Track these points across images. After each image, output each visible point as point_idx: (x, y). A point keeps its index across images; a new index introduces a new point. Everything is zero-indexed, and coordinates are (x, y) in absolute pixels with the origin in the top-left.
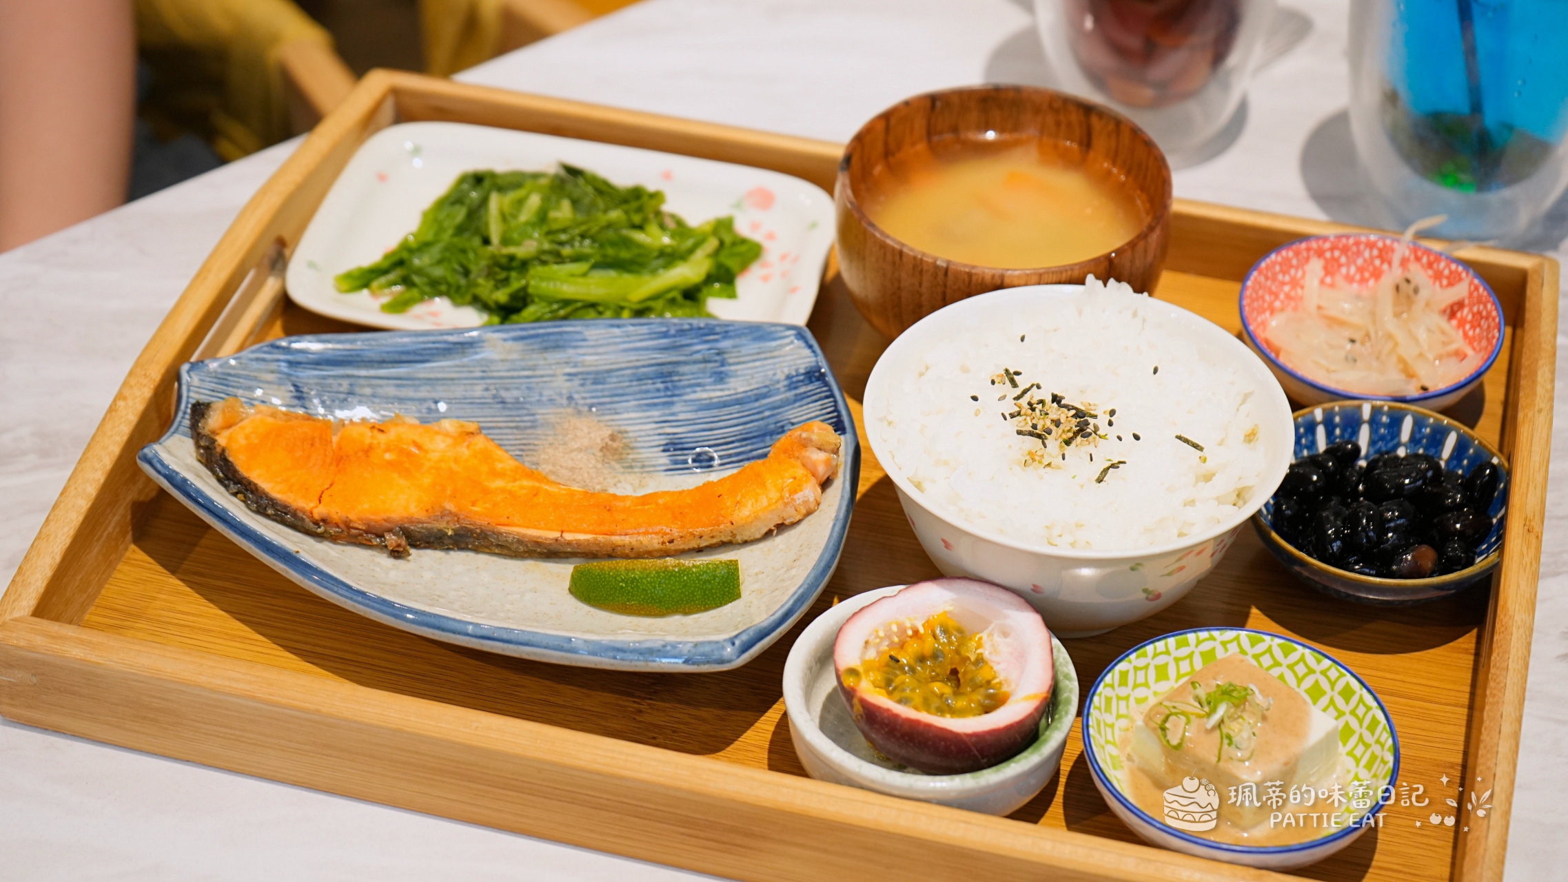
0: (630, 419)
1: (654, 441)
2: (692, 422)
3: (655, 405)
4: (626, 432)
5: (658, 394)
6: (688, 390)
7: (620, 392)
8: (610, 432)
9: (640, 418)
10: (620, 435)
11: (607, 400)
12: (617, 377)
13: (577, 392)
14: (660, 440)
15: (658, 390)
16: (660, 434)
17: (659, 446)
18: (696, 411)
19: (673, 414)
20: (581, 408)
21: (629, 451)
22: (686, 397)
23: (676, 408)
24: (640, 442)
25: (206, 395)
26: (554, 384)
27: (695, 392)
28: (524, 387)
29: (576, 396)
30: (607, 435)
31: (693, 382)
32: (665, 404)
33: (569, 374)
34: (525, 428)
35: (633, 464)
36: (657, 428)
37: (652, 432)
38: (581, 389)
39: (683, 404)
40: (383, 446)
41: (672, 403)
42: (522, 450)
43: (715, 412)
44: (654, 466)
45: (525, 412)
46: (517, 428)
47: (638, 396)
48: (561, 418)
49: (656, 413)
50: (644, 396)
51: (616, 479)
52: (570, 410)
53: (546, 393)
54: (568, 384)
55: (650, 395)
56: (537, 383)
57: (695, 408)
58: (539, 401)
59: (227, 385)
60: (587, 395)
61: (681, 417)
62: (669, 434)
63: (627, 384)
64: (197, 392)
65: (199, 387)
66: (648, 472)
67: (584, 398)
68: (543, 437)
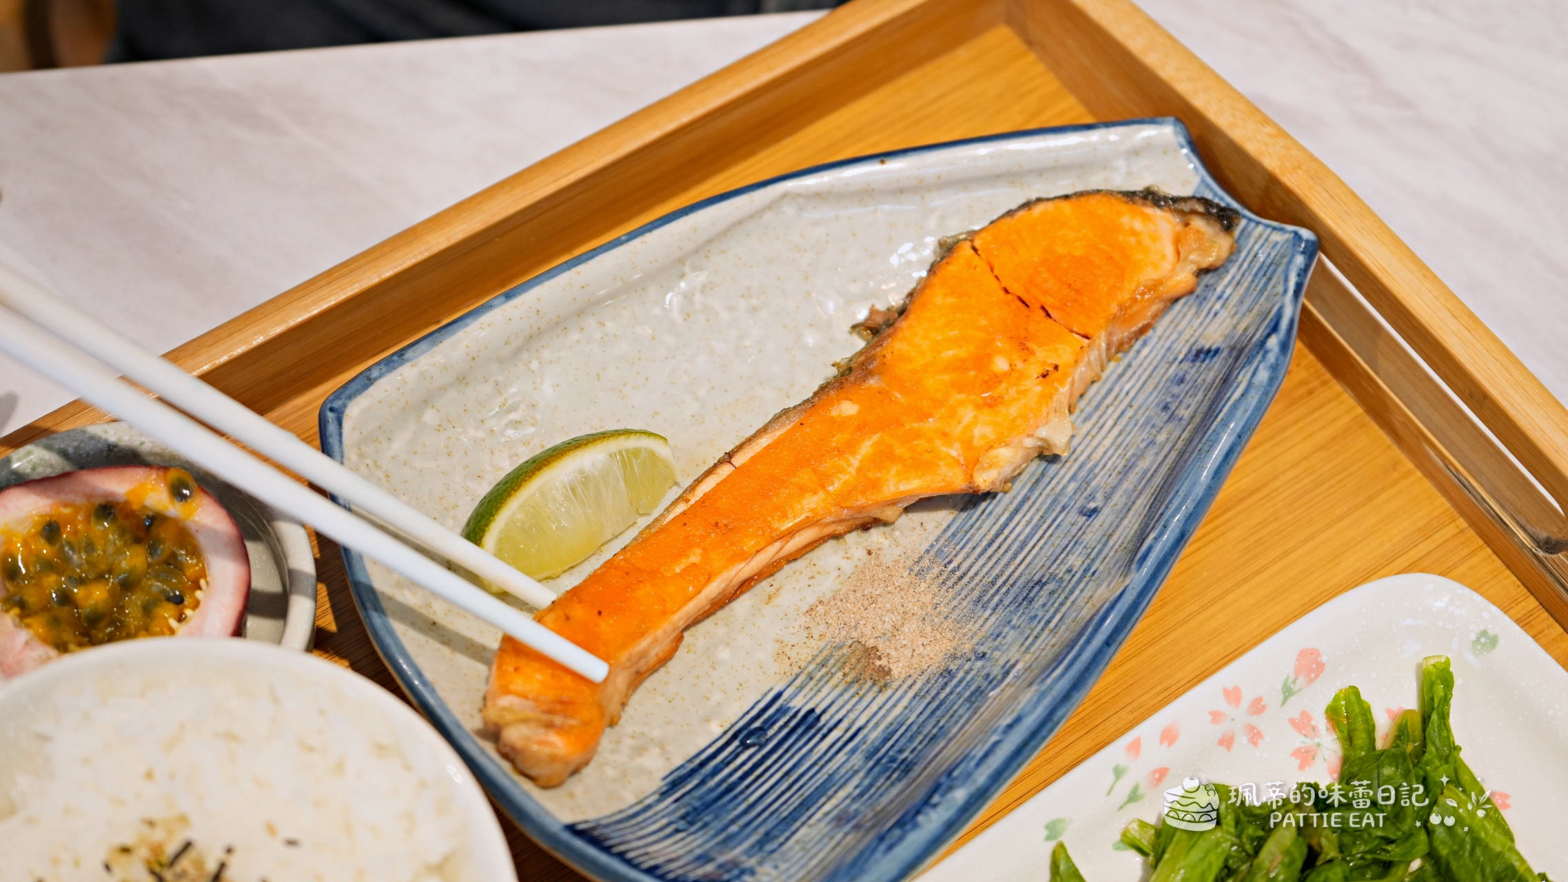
0: (895, 705)
1: (837, 712)
2: (822, 762)
3: (886, 740)
4: (880, 691)
5: (896, 748)
6: (867, 782)
7: (938, 713)
8: (895, 672)
9: (884, 716)
10: (882, 683)
11: (942, 696)
12: (961, 717)
13: (983, 667)
14: (832, 717)
15: (901, 751)
16: (840, 721)
17: (824, 712)
18: (830, 776)
19: (853, 751)
20: (958, 662)
21: (849, 679)
22: (861, 774)
23: (857, 759)
24: (853, 697)
25: (1253, 246)
26: (1015, 648)
27: (856, 787)
28: (1040, 614)
29: (979, 664)
30: (893, 667)
31: (872, 791)
32: (877, 750)
33: (1013, 666)
34: (985, 592)
35: (824, 670)
36: (853, 723)
37: (852, 716)
38: (985, 672)
39: (856, 768)
40: (1020, 365)
41: (868, 758)
42: (953, 571)
43: (807, 791)
44: (801, 688)
45: (1006, 602)
46: (993, 583)
47: (915, 728)
48: (965, 635)
49: (875, 736)
50: (909, 734)
51: (816, 636)
52: (967, 647)
53: (1012, 634)
54: (1002, 662)
55: (903, 740)
56: (1032, 630)
57: (837, 777)
58: (1009, 622)
59: (1256, 274)
60: (969, 677)
61: (841, 757)
62: (830, 730)
63: (941, 724)
64: (1260, 236)
65: (1266, 240)
66: (797, 676)
67: (967, 673)
68: (955, 603)
